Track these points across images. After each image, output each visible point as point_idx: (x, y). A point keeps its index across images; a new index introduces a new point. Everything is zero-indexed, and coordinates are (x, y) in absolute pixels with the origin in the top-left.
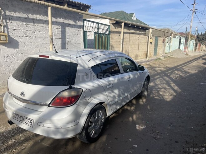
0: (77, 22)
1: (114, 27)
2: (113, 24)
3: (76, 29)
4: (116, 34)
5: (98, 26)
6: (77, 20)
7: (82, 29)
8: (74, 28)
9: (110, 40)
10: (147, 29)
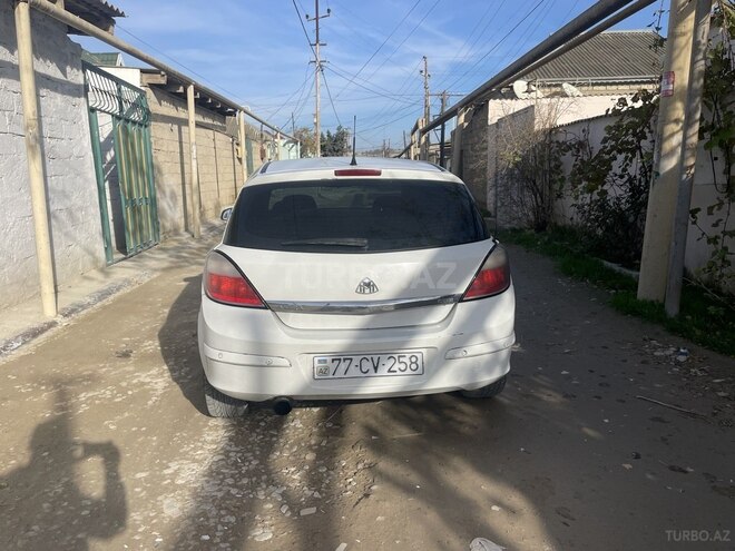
0: (68, 69)
1: (156, 100)
2: (152, 86)
3: (68, 97)
4: (162, 124)
5: (119, 90)
6: (66, 63)
7: (83, 99)
8: (63, 93)
9: (153, 147)
10: (231, 114)
